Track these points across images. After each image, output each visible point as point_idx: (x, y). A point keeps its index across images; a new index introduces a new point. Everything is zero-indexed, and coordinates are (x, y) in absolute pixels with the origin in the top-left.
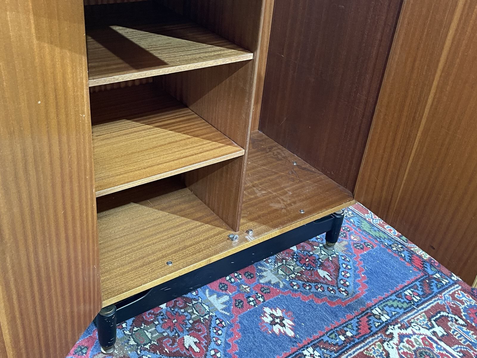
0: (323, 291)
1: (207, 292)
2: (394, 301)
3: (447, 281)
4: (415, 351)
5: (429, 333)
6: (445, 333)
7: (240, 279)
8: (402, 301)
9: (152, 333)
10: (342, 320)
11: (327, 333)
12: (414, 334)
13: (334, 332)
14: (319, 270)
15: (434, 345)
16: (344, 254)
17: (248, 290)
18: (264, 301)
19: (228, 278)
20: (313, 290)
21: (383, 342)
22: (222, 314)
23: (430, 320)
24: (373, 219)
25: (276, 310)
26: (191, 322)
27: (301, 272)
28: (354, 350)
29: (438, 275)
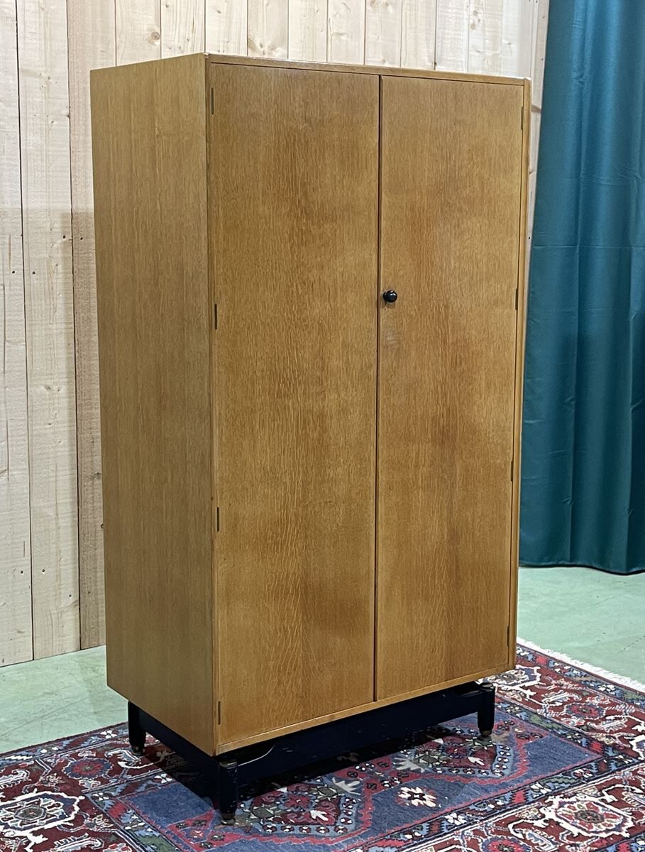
0: (474, 773)
1: (334, 779)
2: (560, 778)
3: (631, 761)
4: (575, 813)
5: (596, 800)
6: (616, 800)
7: (372, 768)
8: (570, 778)
9: (274, 810)
10: (492, 794)
11: (474, 804)
12: (578, 801)
13: (482, 802)
14: (469, 758)
15: (600, 808)
16: (502, 744)
17: (382, 776)
18: (401, 783)
19: (358, 767)
20: (461, 773)
21: (539, 808)
22: (351, 794)
23: (600, 791)
24: (547, 714)
25: (415, 789)
26: (317, 801)
27: (448, 761)
28: (505, 814)
29: (621, 757)
